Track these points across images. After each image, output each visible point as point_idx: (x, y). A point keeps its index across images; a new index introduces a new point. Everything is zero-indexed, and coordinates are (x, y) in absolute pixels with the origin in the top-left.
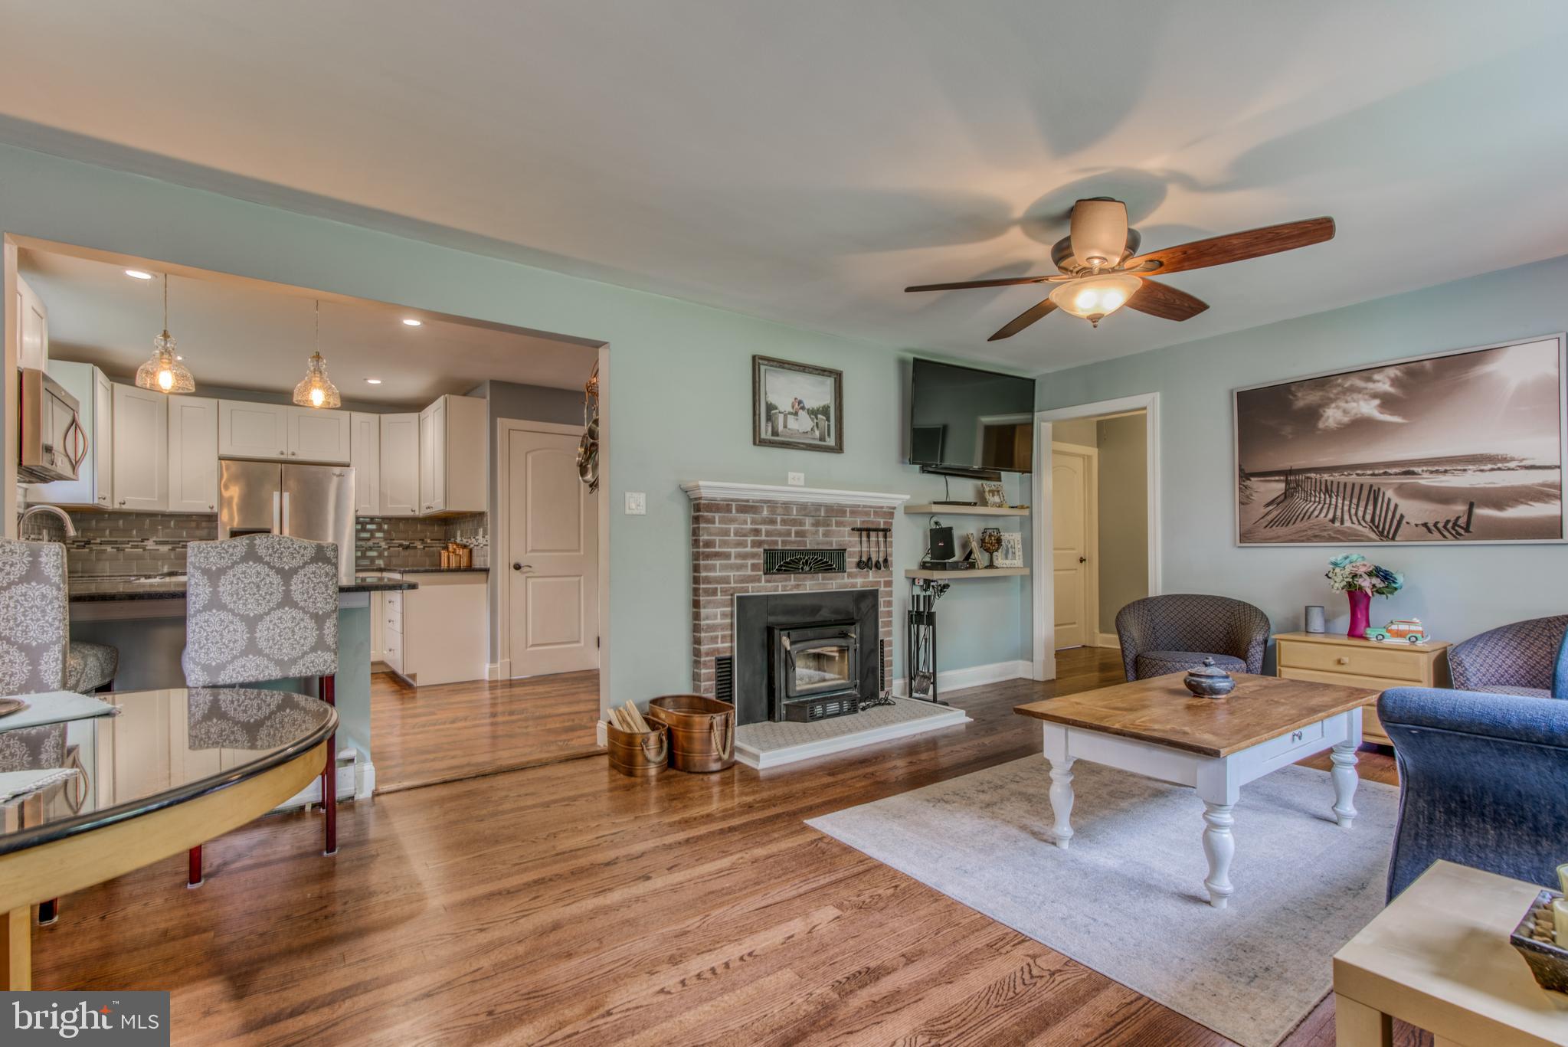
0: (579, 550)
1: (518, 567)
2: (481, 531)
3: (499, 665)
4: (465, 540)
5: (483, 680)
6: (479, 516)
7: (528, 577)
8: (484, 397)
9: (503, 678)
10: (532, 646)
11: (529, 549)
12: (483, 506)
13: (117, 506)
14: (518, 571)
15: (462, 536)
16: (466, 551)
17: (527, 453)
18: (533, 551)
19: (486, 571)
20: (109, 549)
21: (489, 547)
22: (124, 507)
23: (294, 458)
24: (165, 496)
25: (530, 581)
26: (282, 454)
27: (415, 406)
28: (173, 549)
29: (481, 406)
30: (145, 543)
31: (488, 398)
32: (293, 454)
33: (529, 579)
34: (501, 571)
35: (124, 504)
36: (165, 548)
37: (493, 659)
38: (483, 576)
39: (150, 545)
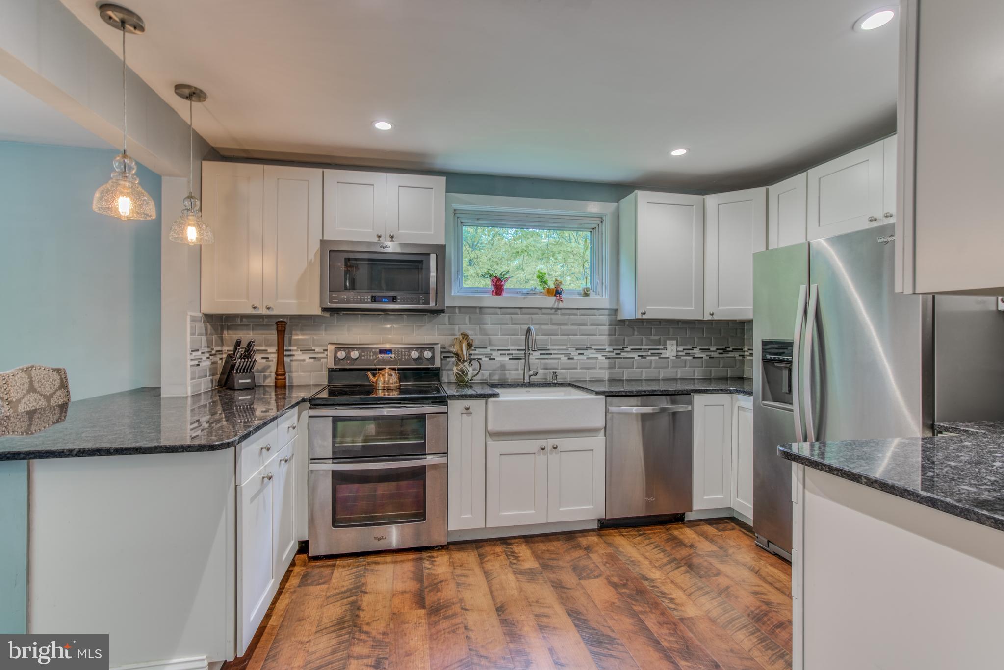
13: (708, 318)
22: (715, 318)
23: (888, 222)
26: (873, 220)
32: (889, 216)
35: (713, 315)
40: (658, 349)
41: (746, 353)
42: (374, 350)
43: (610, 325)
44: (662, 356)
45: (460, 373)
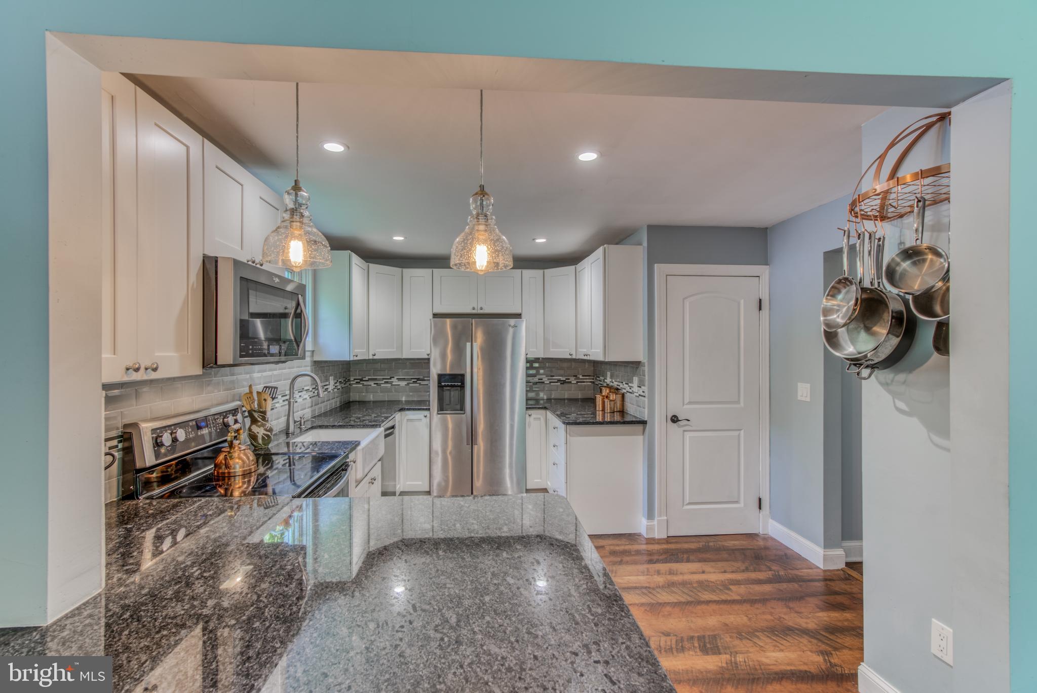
0: (738, 402)
1: (675, 419)
2: (636, 379)
3: (655, 522)
4: (616, 383)
5: (639, 535)
6: (635, 366)
7: (684, 431)
8: (640, 244)
9: (660, 537)
10: (690, 504)
11: (687, 401)
12: (640, 355)
13: (371, 357)
14: (675, 425)
15: (612, 377)
16: (619, 397)
17: (684, 299)
18: (690, 403)
19: (644, 423)
20: (372, 383)
21: (646, 399)
22: (375, 357)
23: (481, 312)
24: (401, 347)
25: (688, 435)
26: (474, 309)
27: (572, 259)
28: (408, 384)
29: (638, 254)
30: (392, 380)
31: (645, 244)
32: (481, 309)
33: (685, 433)
34: (659, 424)
35: (375, 355)
36: (403, 383)
37: (650, 515)
38: (639, 427)
39: (395, 381)
40: (327, 385)
41: (352, 382)
42: (191, 424)
43: (311, 366)
44: (329, 390)
45: (269, 433)
